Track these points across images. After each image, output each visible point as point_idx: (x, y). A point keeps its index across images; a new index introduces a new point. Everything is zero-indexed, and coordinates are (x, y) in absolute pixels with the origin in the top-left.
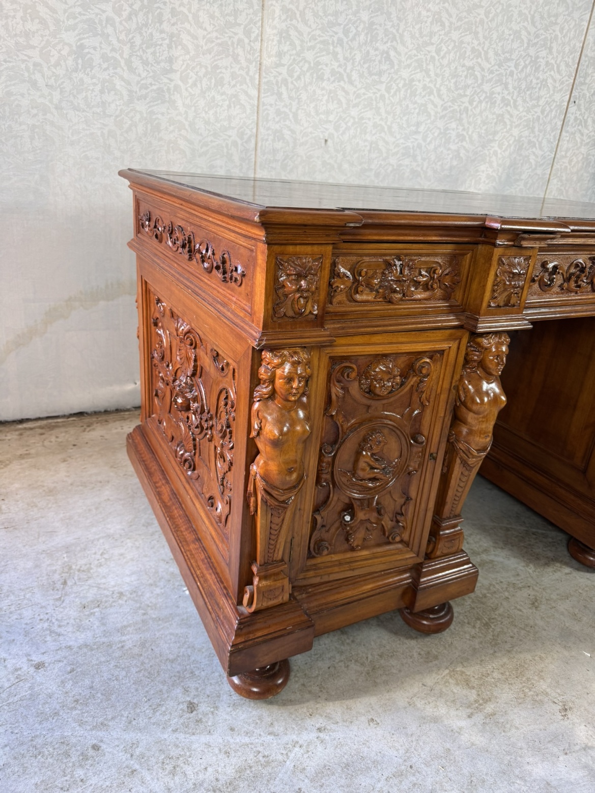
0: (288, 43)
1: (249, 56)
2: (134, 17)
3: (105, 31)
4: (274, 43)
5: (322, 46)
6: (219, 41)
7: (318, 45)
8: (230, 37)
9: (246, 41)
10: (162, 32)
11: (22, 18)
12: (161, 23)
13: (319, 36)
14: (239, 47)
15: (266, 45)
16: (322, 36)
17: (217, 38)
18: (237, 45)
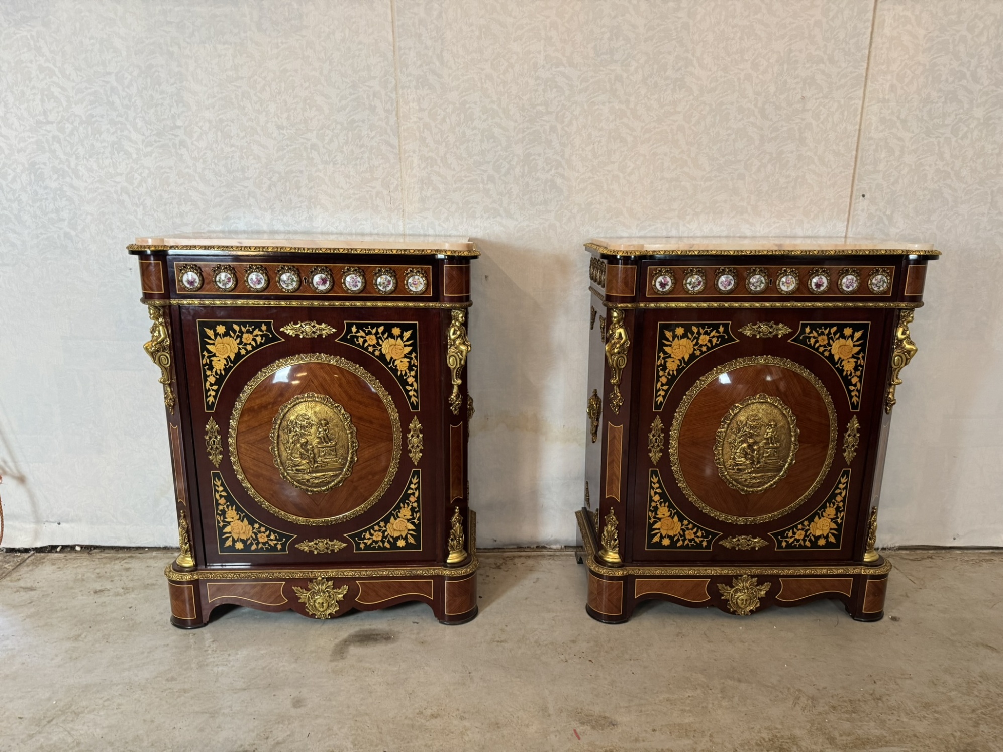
0: (431, 188)
1: (389, 206)
2: (273, 188)
3: (248, 203)
4: (416, 190)
5: (470, 186)
6: (357, 196)
7: (465, 186)
8: (368, 192)
9: (385, 192)
10: (299, 196)
11: (177, 203)
12: (299, 188)
13: (465, 176)
14: (378, 199)
15: (406, 192)
16: (469, 177)
17: (354, 194)
18: (376, 198)
